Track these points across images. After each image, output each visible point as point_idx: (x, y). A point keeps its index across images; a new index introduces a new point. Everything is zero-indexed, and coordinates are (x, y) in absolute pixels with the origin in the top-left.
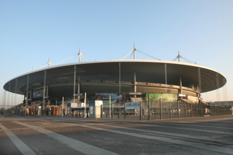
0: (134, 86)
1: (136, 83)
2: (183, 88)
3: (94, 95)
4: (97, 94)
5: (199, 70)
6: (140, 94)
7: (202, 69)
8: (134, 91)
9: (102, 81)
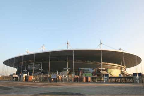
0: (101, 64)
1: (102, 63)
2: (123, 66)
3: (78, 69)
4: (80, 69)
5: (123, 54)
6: (105, 69)
7: (125, 53)
8: (101, 68)
9: (83, 61)
